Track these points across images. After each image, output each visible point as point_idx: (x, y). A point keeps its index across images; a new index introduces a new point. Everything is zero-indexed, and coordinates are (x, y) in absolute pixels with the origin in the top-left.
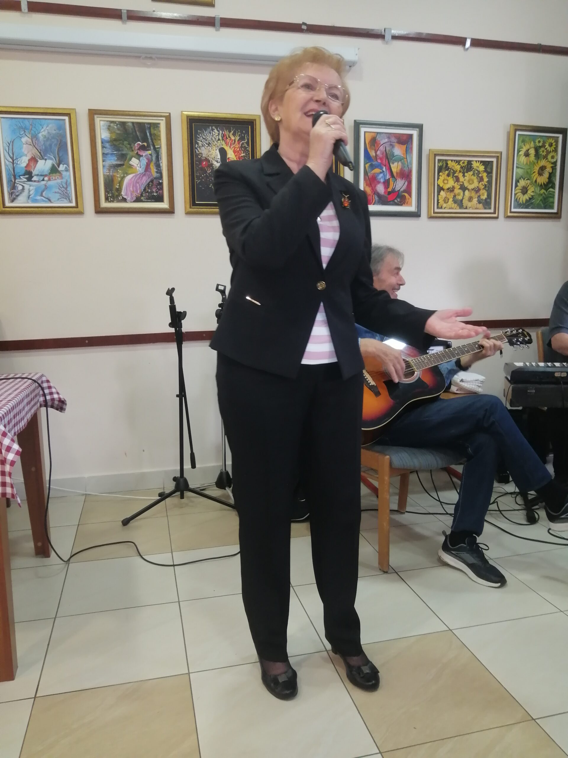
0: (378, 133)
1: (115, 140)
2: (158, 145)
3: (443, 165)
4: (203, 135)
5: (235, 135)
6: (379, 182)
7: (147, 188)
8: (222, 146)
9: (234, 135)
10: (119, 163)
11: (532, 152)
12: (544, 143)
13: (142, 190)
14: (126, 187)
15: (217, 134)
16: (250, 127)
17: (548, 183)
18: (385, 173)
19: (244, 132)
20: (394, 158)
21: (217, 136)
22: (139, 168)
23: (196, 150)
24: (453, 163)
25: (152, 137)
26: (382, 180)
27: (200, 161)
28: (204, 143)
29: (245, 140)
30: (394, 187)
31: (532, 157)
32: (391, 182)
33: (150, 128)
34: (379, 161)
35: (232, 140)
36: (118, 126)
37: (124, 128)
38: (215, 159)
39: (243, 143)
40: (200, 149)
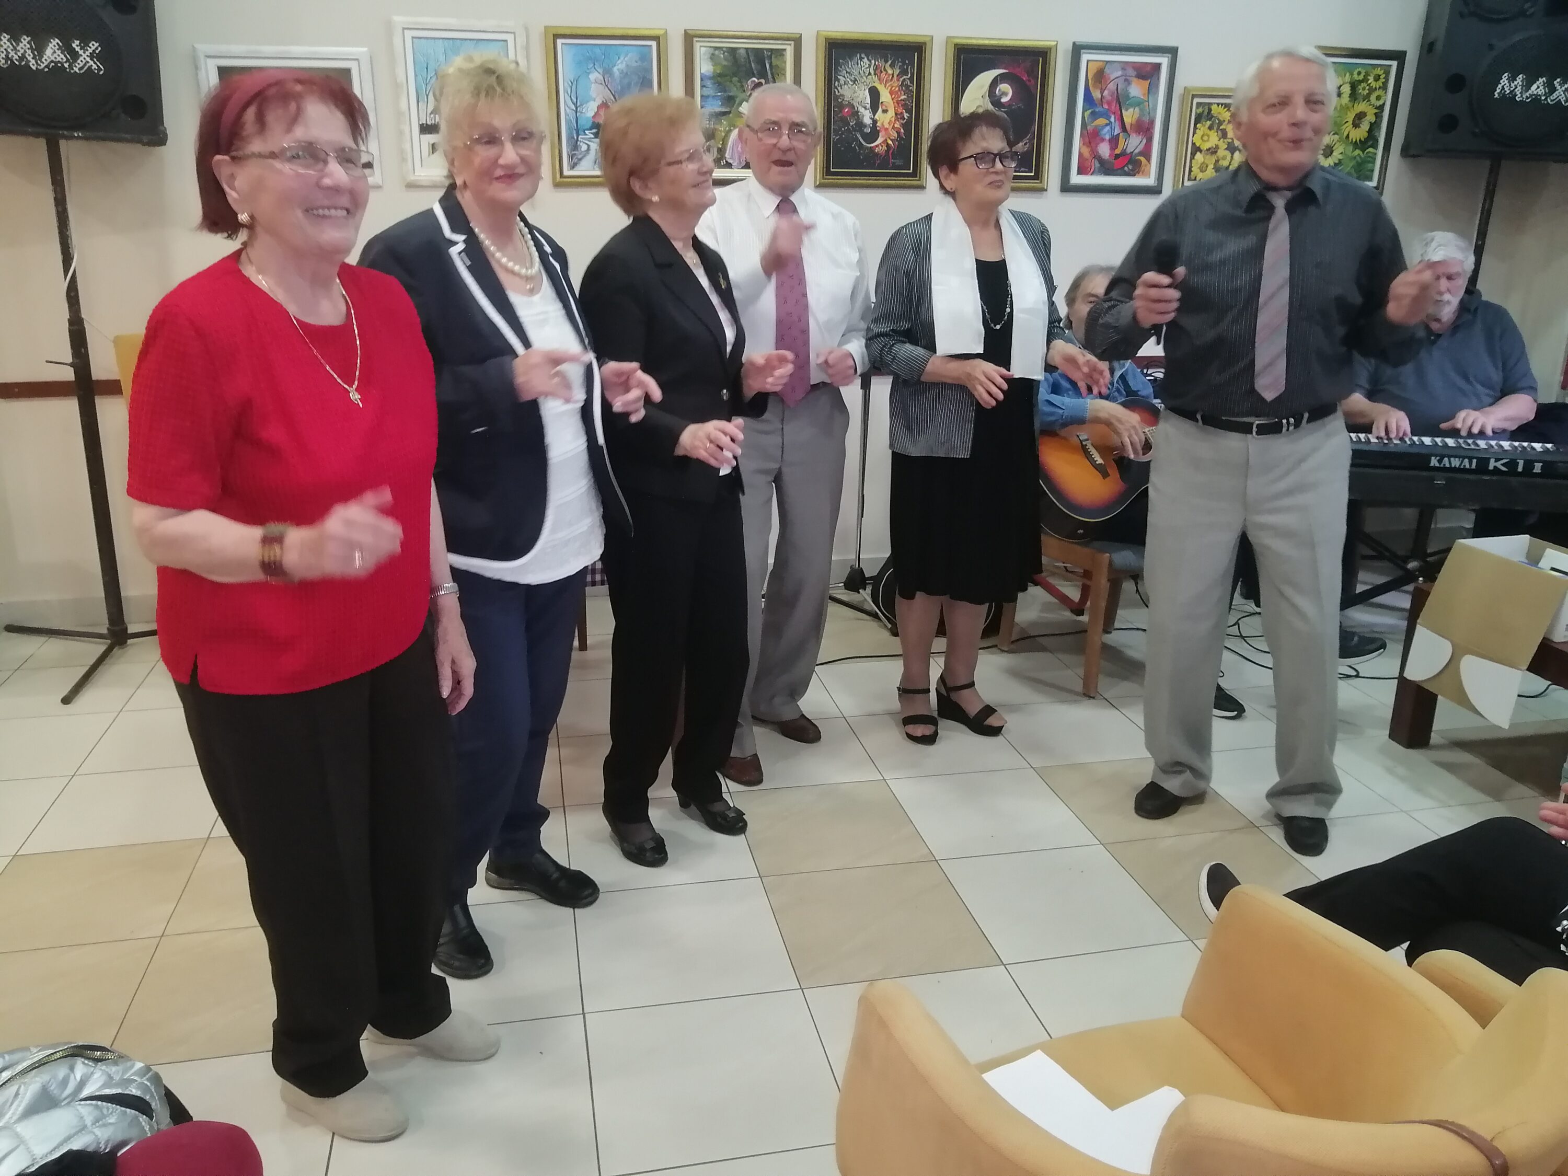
0: (1107, 62)
1: (720, 75)
3: (1203, 111)
4: (846, 67)
6: (1103, 140)
8: (874, 84)
9: (892, 66)
10: (724, 110)
11: (1346, 89)
12: (1367, 74)
14: (731, 146)
15: (867, 66)
16: (916, 54)
17: (1367, 140)
18: (1113, 126)
19: (907, 62)
20: (1130, 101)
21: (867, 68)
23: (836, 90)
24: (1220, 109)
25: (773, 69)
26: (1107, 137)
27: (841, 106)
28: (848, 80)
29: (908, 75)
30: (1125, 147)
31: (1346, 99)
32: (1121, 140)
33: (771, 57)
34: (1106, 106)
35: (889, 75)
36: (726, 54)
37: (734, 57)
38: (863, 105)
39: (904, 80)
40: (841, 88)
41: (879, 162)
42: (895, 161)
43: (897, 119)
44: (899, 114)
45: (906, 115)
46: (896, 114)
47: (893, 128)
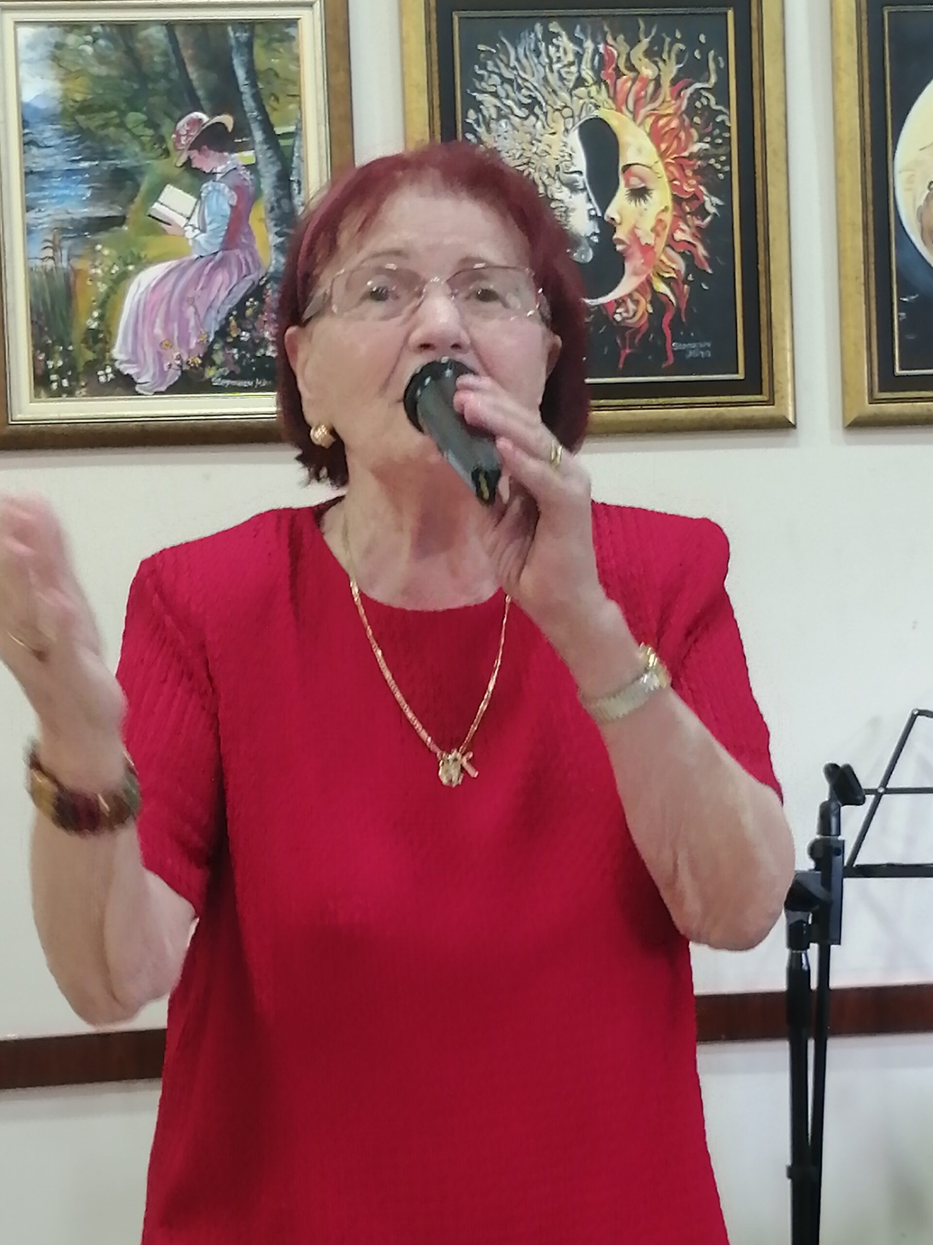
1: (85, 108)
2: (288, 124)
4: (501, 65)
5: (657, 59)
7: (233, 323)
9: (652, 54)
10: (102, 212)
13: (208, 337)
14: (132, 321)
16: (730, 13)
19: (702, 38)
22: (197, 232)
25: (260, 86)
28: (509, 102)
29: (708, 81)
33: (249, 45)
35: (646, 82)
36: (102, 42)
37: (130, 51)
38: (565, 177)
39: (697, 93)
40: (489, 130)
41: (628, 351)
42: (684, 346)
43: (680, 216)
44: (687, 200)
45: (711, 203)
46: (677, 200)
47: (671, 243)
